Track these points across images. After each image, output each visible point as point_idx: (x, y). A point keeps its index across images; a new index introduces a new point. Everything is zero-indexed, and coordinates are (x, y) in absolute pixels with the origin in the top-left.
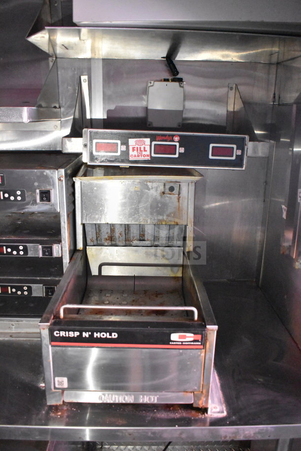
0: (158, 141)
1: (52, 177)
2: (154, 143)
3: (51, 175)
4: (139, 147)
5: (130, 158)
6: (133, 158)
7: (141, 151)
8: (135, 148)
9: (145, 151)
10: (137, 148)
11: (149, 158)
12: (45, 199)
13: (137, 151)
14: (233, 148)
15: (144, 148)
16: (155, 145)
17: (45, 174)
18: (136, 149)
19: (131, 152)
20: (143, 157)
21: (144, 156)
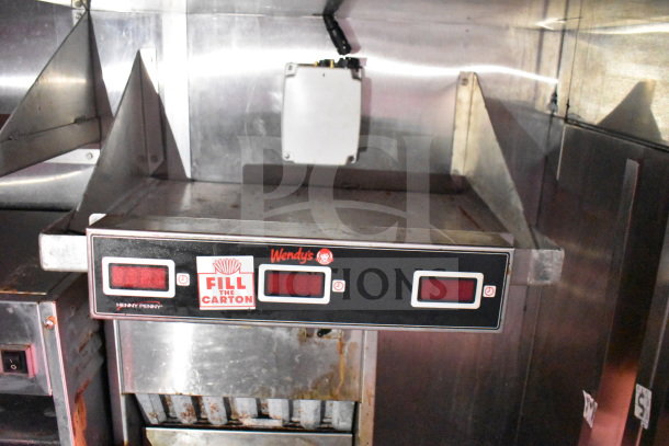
0: (276, 263)
1: (27, 320)
2: (263, 268)
3: (26, 314)
4: (224, 277)
5: (202, 304)
6: (210, 304)
7: (229, 286)
8: (213, 279)
9: (240, 286)
10: (220, 280)
11: (251, 306)
12: (14, 367)
13: (220, 286)
14: (474, 281)
15: (239, 280)
16: (267, 273)
17: (11, 311)
18: (216, 282)
19: (203, 291)
20: (235, 303)
21: (238, 299)
